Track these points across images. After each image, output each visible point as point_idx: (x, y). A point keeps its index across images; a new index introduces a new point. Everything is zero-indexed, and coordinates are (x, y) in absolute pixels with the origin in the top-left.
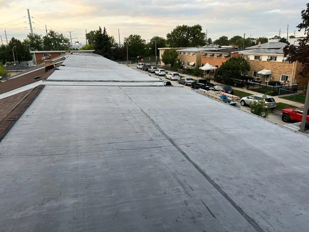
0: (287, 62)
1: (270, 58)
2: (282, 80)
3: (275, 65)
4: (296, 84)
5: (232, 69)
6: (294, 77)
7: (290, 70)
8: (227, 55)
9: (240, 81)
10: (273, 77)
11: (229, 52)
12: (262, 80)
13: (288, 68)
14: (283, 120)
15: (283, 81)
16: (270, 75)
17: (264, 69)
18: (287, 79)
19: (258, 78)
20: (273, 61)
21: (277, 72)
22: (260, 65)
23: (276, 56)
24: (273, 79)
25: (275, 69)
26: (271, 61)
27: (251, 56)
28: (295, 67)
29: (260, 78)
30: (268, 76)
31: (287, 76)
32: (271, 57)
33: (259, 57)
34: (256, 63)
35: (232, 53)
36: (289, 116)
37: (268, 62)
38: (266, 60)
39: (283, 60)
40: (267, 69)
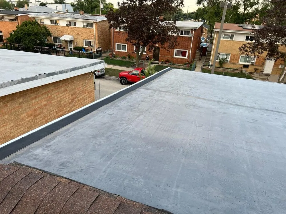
0: (87, 28)
1: (68, 23)
2: (86, 45)
3: (76, 31)
4: (101, 49)
5: (33, 35)
6: (97, 42)
7: (92, 35)
8: (13, 18)
9: (45, 49)
10: (76, 43)
11: (15, 14)
12: (65, 46)
13: (90, 33)
14: (122, 84)
15: (87, 47)
16: (73, 40)
17: (64, 34)
18: (90, 44)
19: (61, 45)
20: (73, 26)
21: (79, 37)
22: (59, 30)
23: (75, 21)
24: (77, 45)
25: (77, 35)
26: (70, 26)
27: (45, 19)
28: (96, 33)
29: (62, 44)
30: (70, 42)
31: (90, 42)
32: (70, 22)
33: (56, 21)
34: (54, 28)
35: (19, 15)
36: (127, 79)
37: (67, 28)
38: (66, 25)
39: (84, 26)
40: (68, 35)
